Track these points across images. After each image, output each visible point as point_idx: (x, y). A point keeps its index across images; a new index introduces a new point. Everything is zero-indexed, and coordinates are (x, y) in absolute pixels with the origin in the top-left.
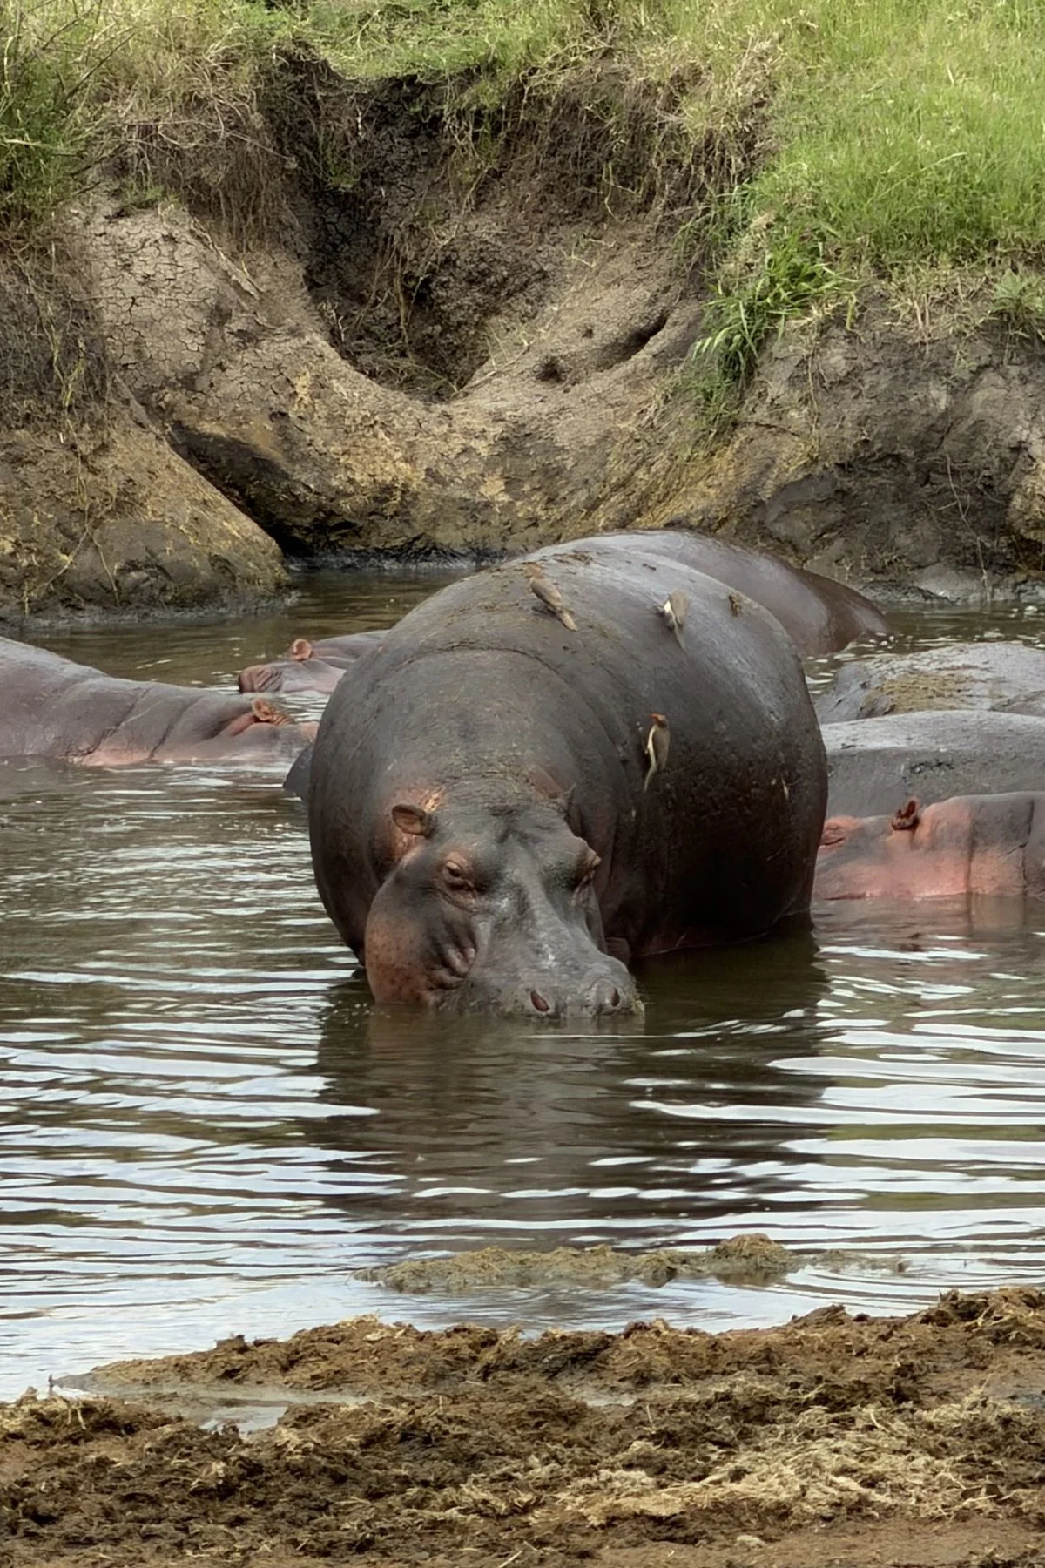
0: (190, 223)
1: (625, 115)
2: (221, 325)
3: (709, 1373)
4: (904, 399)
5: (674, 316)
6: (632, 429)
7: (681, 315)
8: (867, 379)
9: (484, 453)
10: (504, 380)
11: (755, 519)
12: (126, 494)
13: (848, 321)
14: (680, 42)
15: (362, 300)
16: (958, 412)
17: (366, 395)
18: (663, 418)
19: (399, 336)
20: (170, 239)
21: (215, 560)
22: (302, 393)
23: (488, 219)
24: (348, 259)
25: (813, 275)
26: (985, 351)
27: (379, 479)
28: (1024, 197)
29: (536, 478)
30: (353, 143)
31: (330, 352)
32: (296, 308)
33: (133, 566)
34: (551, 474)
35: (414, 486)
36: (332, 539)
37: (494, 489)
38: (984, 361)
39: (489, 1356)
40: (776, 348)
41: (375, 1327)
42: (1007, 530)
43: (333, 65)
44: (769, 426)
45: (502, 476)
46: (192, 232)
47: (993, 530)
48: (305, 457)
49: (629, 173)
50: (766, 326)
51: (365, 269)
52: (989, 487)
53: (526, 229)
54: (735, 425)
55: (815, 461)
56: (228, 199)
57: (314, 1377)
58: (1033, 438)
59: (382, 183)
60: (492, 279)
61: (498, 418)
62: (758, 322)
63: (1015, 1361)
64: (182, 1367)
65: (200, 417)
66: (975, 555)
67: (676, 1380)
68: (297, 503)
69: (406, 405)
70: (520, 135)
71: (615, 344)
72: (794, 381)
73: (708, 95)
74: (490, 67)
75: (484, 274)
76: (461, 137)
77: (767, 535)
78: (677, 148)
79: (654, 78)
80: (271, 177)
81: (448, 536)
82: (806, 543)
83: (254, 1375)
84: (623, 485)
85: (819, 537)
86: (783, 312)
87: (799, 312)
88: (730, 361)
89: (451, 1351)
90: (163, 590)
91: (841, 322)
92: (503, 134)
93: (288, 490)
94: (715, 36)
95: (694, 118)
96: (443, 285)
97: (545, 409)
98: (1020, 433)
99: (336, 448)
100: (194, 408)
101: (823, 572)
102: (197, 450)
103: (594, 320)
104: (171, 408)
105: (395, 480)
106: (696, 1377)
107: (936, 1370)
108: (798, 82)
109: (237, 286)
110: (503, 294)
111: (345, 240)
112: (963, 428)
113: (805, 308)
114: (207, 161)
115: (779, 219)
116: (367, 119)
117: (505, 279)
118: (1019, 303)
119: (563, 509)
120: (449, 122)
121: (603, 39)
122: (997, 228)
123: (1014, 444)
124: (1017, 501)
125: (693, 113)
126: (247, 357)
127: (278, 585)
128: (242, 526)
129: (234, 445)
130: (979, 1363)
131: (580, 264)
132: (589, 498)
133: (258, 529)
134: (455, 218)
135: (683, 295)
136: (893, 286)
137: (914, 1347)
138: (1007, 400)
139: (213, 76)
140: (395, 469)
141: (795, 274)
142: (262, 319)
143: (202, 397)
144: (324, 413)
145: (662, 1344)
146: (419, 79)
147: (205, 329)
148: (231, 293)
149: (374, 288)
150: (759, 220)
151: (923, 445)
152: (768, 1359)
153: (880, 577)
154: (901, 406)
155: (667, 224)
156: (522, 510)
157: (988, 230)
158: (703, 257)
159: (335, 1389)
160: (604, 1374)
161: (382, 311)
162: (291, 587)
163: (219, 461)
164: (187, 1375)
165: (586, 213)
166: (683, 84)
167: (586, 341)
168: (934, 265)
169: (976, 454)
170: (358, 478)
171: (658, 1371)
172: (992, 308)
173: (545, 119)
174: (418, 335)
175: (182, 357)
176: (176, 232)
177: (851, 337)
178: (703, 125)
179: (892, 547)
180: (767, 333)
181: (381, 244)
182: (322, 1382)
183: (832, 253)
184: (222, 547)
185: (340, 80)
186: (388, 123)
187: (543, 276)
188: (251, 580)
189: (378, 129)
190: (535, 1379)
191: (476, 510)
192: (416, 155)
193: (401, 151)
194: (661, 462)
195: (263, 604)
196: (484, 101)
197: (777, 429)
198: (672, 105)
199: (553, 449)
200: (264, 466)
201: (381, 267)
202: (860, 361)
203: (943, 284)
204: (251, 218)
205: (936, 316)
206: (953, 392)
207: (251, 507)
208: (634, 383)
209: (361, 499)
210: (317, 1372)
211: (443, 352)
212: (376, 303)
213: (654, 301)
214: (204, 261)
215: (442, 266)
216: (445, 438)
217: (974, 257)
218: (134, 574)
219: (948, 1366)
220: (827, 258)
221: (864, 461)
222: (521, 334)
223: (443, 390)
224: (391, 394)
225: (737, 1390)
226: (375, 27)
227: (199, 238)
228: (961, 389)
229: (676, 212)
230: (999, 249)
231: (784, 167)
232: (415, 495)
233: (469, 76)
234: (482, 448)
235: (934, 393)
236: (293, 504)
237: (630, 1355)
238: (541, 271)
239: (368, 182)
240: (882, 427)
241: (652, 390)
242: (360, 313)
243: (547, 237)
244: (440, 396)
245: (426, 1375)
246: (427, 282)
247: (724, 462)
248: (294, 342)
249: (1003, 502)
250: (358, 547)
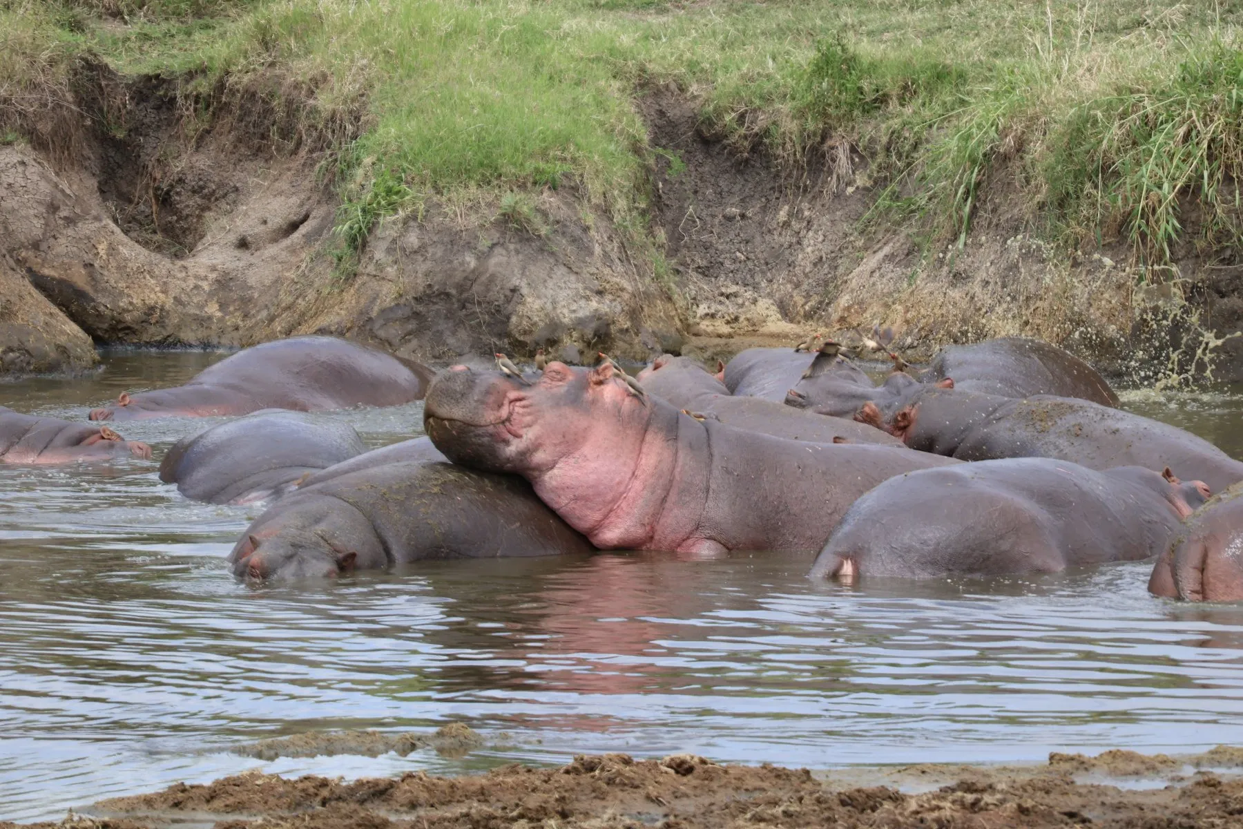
0: (33, 154)
1: (283, 99)
2: (54, 213)
3: (450, 802)
4: (450, 262)
5: (313, 214)
6: (293, 276)
7: (318, 213)
8: (431, 250)
9: (207, 288)
10: (216, 248)
11: (368, 328)
12: (6, 308)
13: (419, 217)
14: (315, 59)
15: (130, 201)
16: (481, 269)
17: (138, 254)
18: (310, 271)
19: (152, 221)
20: (23, 163)
21: (58, 347)
22: (102, 253)
23: (203, 156)
24: (121, 178)
25: (399, 191)
26: (496, 236)
27: (147, 302)
28: (516, 150)
29: (237, 303)
30: (124, 112)
31: (117, 230)
32: (94, 203)
33: (11, 350)
34: (246, 301)
35: (167, 307)
36: (120, 335)
37: (213, 309)
38: (495, 241)
39: (325, 793)
40: (379, 232)
41: (259, 777)
42: (508, 335)
43: (112, 66)
44: (375, 276)
45: (217, 302)
46: (35, 160)
47: (500, 335)
48: (104, 290)
49: (285, 133)
50: (373, 219)
51: (132, 183)
52: (498, 311)
53: (226, 162)
54: (355, 275)
55: (401, 296)
56: (53, 142)
57: (226, 806)
58: (523, 284)
59: (141, 135)
60: (206, 191)
61: (213, 269)
62: (369, 217)
63: (620, 794)
64: (149, 801)
65: (43, 266)
66: (491, 349)
67: (432, 806)
68: (99, 315)
69: (161, 261)
70: (221, 109)
71: (280, 228)
72: (389, 251)
73: (332, 89)
74: (203, 71)
75: (202, 188)
76: (187, 109)
77: (374, 337)
78: (314, 119)
79: (300, 79)
80: (77, 130)
81: (188, 335)
82: (396, 341)
83: (190, 805)
84: (288, 308)
85: (403, 338)
86: (382, 212)
87: (391, 212)
88: (352, 240)
89: (303, 790)
90: (28, 363)
91: (415, 218)
92: (211, 109)
93: (94, 308)
94: (335, 56)
95: (324, 102)
96: (178, 194)
97: (241, 264)
98: (515, 281)
99: (122, 285)
100: (39, 260)
101: (406, 357)
102: (42, 284)
103: (268, 216)
104: (25, 260)
105: (156, 303)
106: (443, 804)
107: (577, 800)
108: (384, 83)
109: (63, 191)
110: (213, 199)
111: (119, 166)
112: (483, 278)
113: (395, 211)
114: (41, 119)
115: (379, 160)
116: (132, 98)
117: (214, 191)
118: (514, 210)
119: (253, 320)
120: (180, 101)
121: (270, 56)
122: (502, 166)
123: (512, 287)
124: (514, 319)
125: (324, 99)
126: (70, 232)
127: (94, 362)
128: (72, 328)
129: (61, 282)
130: (602, 796)
131: (258, 184)
132: (269, 314)
133: (80, 330)
134: (184, 156)
135: (319, 202)
136: (444, 199)
137: (563, 787)
138: (508, 263)
139: (43, 71)
140: (155, 296)
141: (389, 191)
142: (78, 210)
143: (43, 254)
144: (114, 264)
145: (423, 785)
146: (162, 76)
147: (45, 215)
148: (59, 195)
149: (137, 195)
150: (367, 160)
151: (461, 288)
152: (483, 794)
153: (437, 361)
154: (449, 266)
155: (309, 162)
156: (230, 321)
157: (496, 168)
158: (330, 181)
159: (238, 812)
160: (391, 802)
161: (142, 207)
162: (100, 363)
163: (54, 290)
164: (152, 806)
165: (260, 154)
166: (318, 82)
167: (262, 227)
168: (466, 187)
169: (491, 293)
170: (135, 301)
171: (422, 800)
172: (500, 211)
173: (237, 100)
174: (163, 222)
175: (32, 231)
176: (26, 159)
177: (421, 227)
178: (330, 107)
179: (445, 344)
180: (373, 224)
181: (141, 169)
182: (230, 809)
183: (409, 179)
184: (62, 340)
185: (115, 75)
186: (143, 101)
187: (237, 190)
188: (79, 358)
189: (138, 104)
190: (353, 806)
191: (203, 321)
192: (160, 119)
193: (151, 117)
194: (311, 295)
195: (86, 372)
196: (201, 90)
197: (379, 277)
198: (311, 93)
199: (245, 286)
200: (81, 294)
201: (141, 182)
202: (426, 240)
203: (472, 198)
204: (66, 153)
205: (468, 215)
206: (478, 258)
207: (73, 317)
208: (293, 251)
209: (136, 313)
210: (228, 802)
211: (178, 232)
212: (138, 203)
213: (302, 205)
214: (43, 176)
215: (177, 182)
216: (184, 280)
217: (489, 183)
218: (11, 354)
219: (584, 798)
220: (407, 183)
221: (429, 296)
222: (224, 221)
223: (178, 253)
224: (153, 254)
225: (473, 811)
226: (132, 45)
227: (39, 163)
228: (483, 257)
229: (314, 155)
230: (503, 178)
231: (381, 130)
232: (168, 312)
233: (190, 75)
234: (205, 285)
235: (468, 259)
236: (97, 316)
237: (406, 792)
238: (235, 187)
239: (132, 134)
240: (439, 277)
241: (303, 255)
242: (129, 209)
243: (238, 168)
244: (177, 256)
245: (290, 804)
246: (168, 193)
247: (349, 296)
248: (97, 224)
249: (505, 319)
250: (136, 341)
